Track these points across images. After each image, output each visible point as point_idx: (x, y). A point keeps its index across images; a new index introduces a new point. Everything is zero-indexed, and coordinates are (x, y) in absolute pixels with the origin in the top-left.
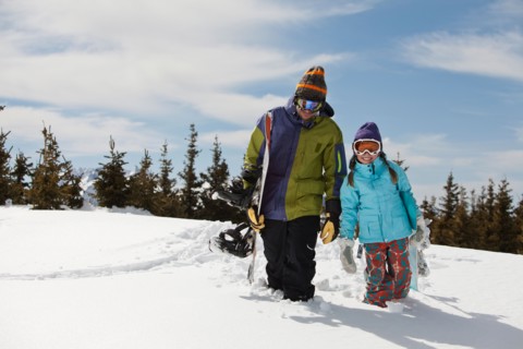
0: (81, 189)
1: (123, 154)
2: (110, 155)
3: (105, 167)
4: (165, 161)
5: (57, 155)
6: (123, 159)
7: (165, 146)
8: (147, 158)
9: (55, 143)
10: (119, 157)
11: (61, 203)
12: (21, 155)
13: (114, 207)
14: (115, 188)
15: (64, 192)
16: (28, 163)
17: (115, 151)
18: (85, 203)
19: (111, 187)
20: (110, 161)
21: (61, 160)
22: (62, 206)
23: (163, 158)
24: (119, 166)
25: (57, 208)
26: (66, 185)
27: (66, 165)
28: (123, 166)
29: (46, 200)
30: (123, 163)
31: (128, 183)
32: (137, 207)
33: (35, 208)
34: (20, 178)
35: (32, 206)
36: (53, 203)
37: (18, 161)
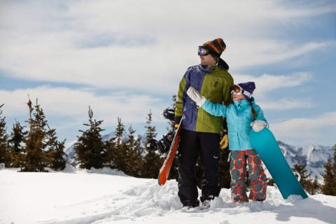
0: (64, 154)
1: (100, 122)
2: (89, 123)
3: (85, 133)
4: (149, 128)
5: (44, 124)
6: (100, 126)
7: (150, 115)
8: (120, 125)
9: (41, 113)
10: (97, 125)
11: (46, 166)
12: (18, 125)
13: (93, 168)
14: (93, 152)
15: (48, 156)
16: (23, 131)
17: (93, 120)
18: (67, 165)
19: (90, 151)
20: (89, 128)
21: (46, 129)
22: (46, 169)
23: (148, 125)
24: (97, 132)
25: (42, 170)
26: (50, 150)
27: (51, 132)
28: (101, 133)
29: (32, 163)
30: (100, 130)
31: (105, 147)
32: (112, 168)
33: (22, 171)
34: (17, 144)
35: (19, 169)
36: (37, 166)
37: (15, 130)
